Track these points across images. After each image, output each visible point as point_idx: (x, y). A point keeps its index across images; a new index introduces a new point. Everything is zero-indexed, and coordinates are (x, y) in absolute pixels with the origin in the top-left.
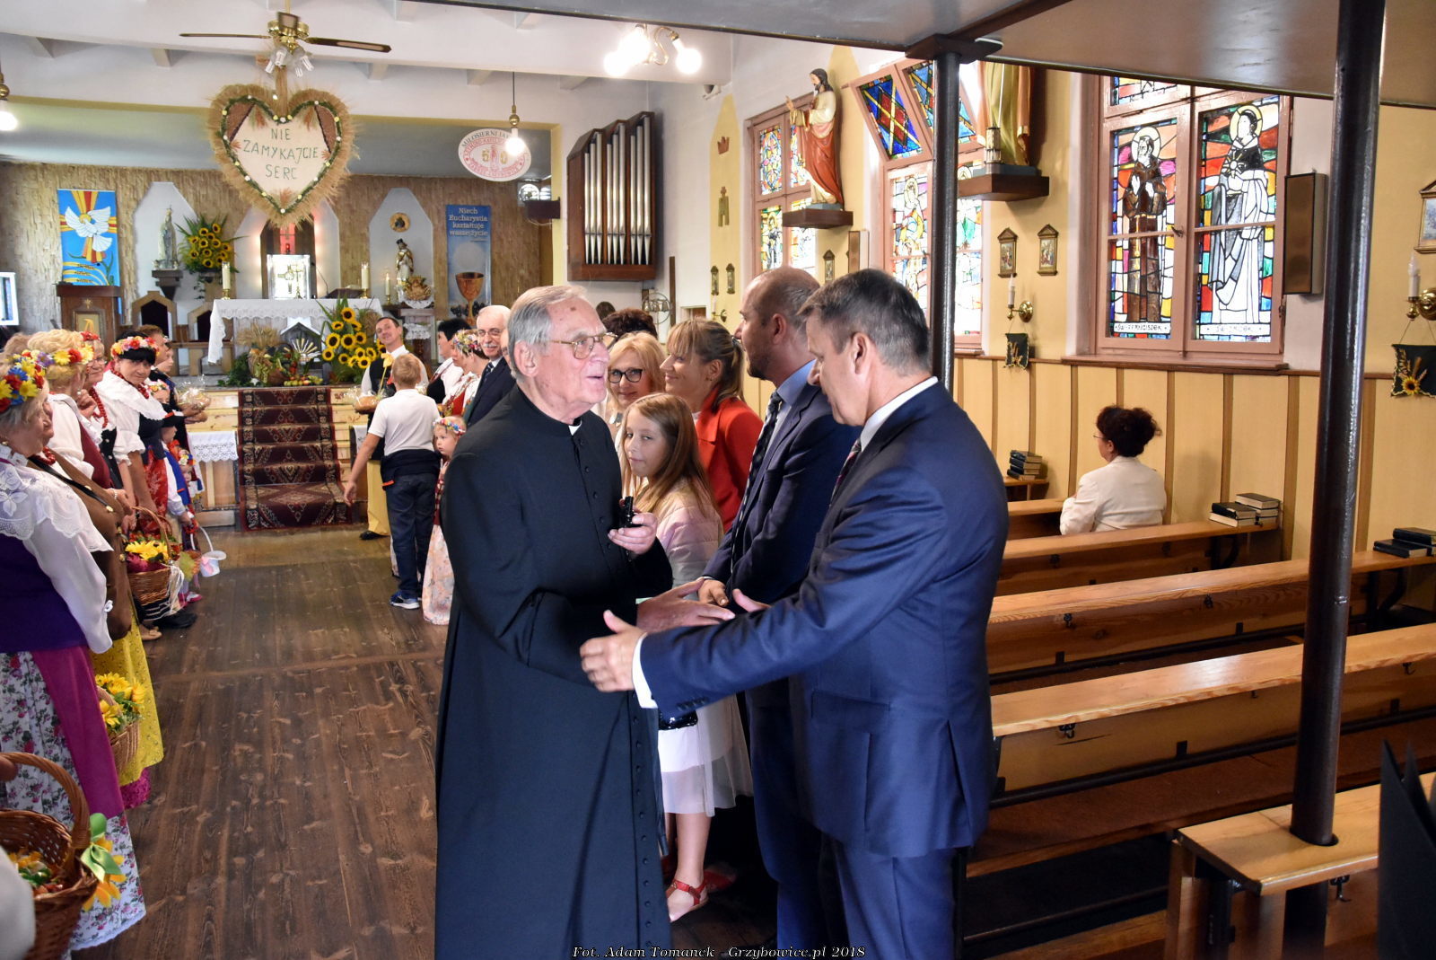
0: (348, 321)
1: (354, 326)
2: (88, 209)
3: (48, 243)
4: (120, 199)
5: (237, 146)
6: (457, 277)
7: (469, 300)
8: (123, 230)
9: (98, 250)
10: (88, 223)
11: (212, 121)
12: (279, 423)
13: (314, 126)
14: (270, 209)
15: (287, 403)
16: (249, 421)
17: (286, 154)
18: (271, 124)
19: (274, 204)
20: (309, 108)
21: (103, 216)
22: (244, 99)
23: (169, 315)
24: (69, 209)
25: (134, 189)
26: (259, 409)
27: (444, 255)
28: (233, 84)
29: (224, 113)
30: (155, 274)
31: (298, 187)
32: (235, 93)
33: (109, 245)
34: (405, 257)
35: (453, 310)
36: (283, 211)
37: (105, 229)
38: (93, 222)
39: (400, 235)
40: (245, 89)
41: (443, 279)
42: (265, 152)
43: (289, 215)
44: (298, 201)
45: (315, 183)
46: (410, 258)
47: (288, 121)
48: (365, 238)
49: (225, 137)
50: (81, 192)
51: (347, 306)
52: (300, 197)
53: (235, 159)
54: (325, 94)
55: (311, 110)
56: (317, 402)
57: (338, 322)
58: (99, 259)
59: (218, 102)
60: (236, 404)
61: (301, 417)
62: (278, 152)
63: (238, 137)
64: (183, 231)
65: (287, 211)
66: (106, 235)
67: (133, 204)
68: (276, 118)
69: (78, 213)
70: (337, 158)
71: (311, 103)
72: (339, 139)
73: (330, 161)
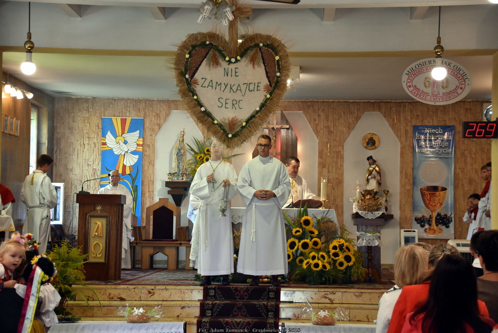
0: (307, 228)
1: (312, 232)
2: (123, 133)
3: (91, 160)
4: (147, 125)
5: (196, 82)
6: (421, 189)
7: (432, 211)
8: (147, 149)
9: (128, 165)
10: (122, 143)
11: (177, 63)
12: (234, 316)
13: (259, 65)
14: (220, 134)
15: (243, 299)
16: (209, 313)
17: (235, 88)
18: (224, 64)
19: (224, 130)
20: (254, 50)
21: (133, 137)
22: (203, 44)
23: (175, 218)
24: (109, 133)
25: (158, 115)
26: (218, 302)
27: (410, 171)
28: (195, 32)
29: (187, 56)
30: (168, 184)
31: (243, 115)
32: (196, 39)
33: (136, 160)
34: (374, 172)
35: (417, 220)
36: (230, 136)
37: (133, 148)
38: (125, 142)
39: (371, 153)
40: (204, 35)
41: (409, 190)
42: (218, 87)
43: (236, 139)
44: (243, 127)
45: (257, 112)
46: (379, 173)
47: (237, 61)
48: (339, 156)
49: (187, 76)
50: (119, 119)
51: (307, 215)
52: (244, 124)
53: (194, 93)
54: (269, 37)
55: (256, 52)
56: (269, 299)
57: (298, 229)
58: (128, 172)
59: (183, 47)
60: (201, 297)
61: (253, 311)
62: (228, 87)
63: (198, 76)
64: (192, 150)
65: (234, 136)
66: (134, 153)
67: (156, 127)
68: (227, 59)
69: (115, 136)
70: (277, 91)
71: (257, 45)
72: (278, 74)
73: (271, 94)
